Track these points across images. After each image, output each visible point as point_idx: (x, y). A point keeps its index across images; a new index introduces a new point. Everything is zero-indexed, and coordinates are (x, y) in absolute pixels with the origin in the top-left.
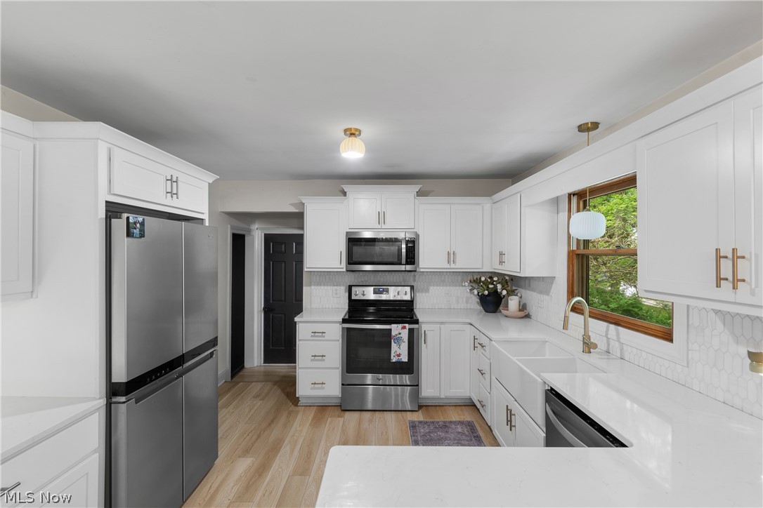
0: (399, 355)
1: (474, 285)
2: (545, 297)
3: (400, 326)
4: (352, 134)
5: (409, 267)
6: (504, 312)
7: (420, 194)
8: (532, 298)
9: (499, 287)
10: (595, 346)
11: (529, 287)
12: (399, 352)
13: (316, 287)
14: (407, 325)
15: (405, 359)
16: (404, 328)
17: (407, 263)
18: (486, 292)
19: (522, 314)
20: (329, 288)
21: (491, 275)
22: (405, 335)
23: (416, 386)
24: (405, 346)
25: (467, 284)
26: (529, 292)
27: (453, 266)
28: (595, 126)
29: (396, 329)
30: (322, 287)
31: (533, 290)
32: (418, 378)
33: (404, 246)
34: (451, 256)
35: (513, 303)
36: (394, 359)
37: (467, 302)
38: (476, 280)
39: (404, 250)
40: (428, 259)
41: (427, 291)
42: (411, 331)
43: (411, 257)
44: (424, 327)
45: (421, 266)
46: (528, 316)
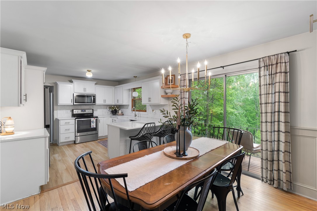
0: (93, 126)
1: (110, 108)
2: (127, 109)
3: (93, 118)
4: (89, 71)
5: (94, 104)
6: (118, 114)
7: (96, 84)
8: (124, 110)
9: (116, 108)
10: (137, 115)
11: (123, 108)
12: (93, 125)
13: (59, 111)
14: (95, 118)
15: (95, 127)
16: (95, 119)
17: (93, 102)
18: (113, 110)
19: (122, 114)
20: (64, 111)
21: (114, 105)
22: (95, 120)
23: (97, 134)
24: (95, 124)
25: (108, 108)
26: (123, 109)
27: (105, 103)
28: (136, 77)
29: (92, 119)
30: (62, 111)
31: (124, 108)
32: (98, 132)
33: (92, 98)
34: (105, 101)
35: (120, 112)
36: (92, 127)
37: (108, 113)
38: (110, 107)
39: (92, 99)
40: (99, 101)
41: (97, 110)
42: (96, 119)
43: (94, 101)
44: (99, 119)
45: (96, 103)
46: (123, 115)
